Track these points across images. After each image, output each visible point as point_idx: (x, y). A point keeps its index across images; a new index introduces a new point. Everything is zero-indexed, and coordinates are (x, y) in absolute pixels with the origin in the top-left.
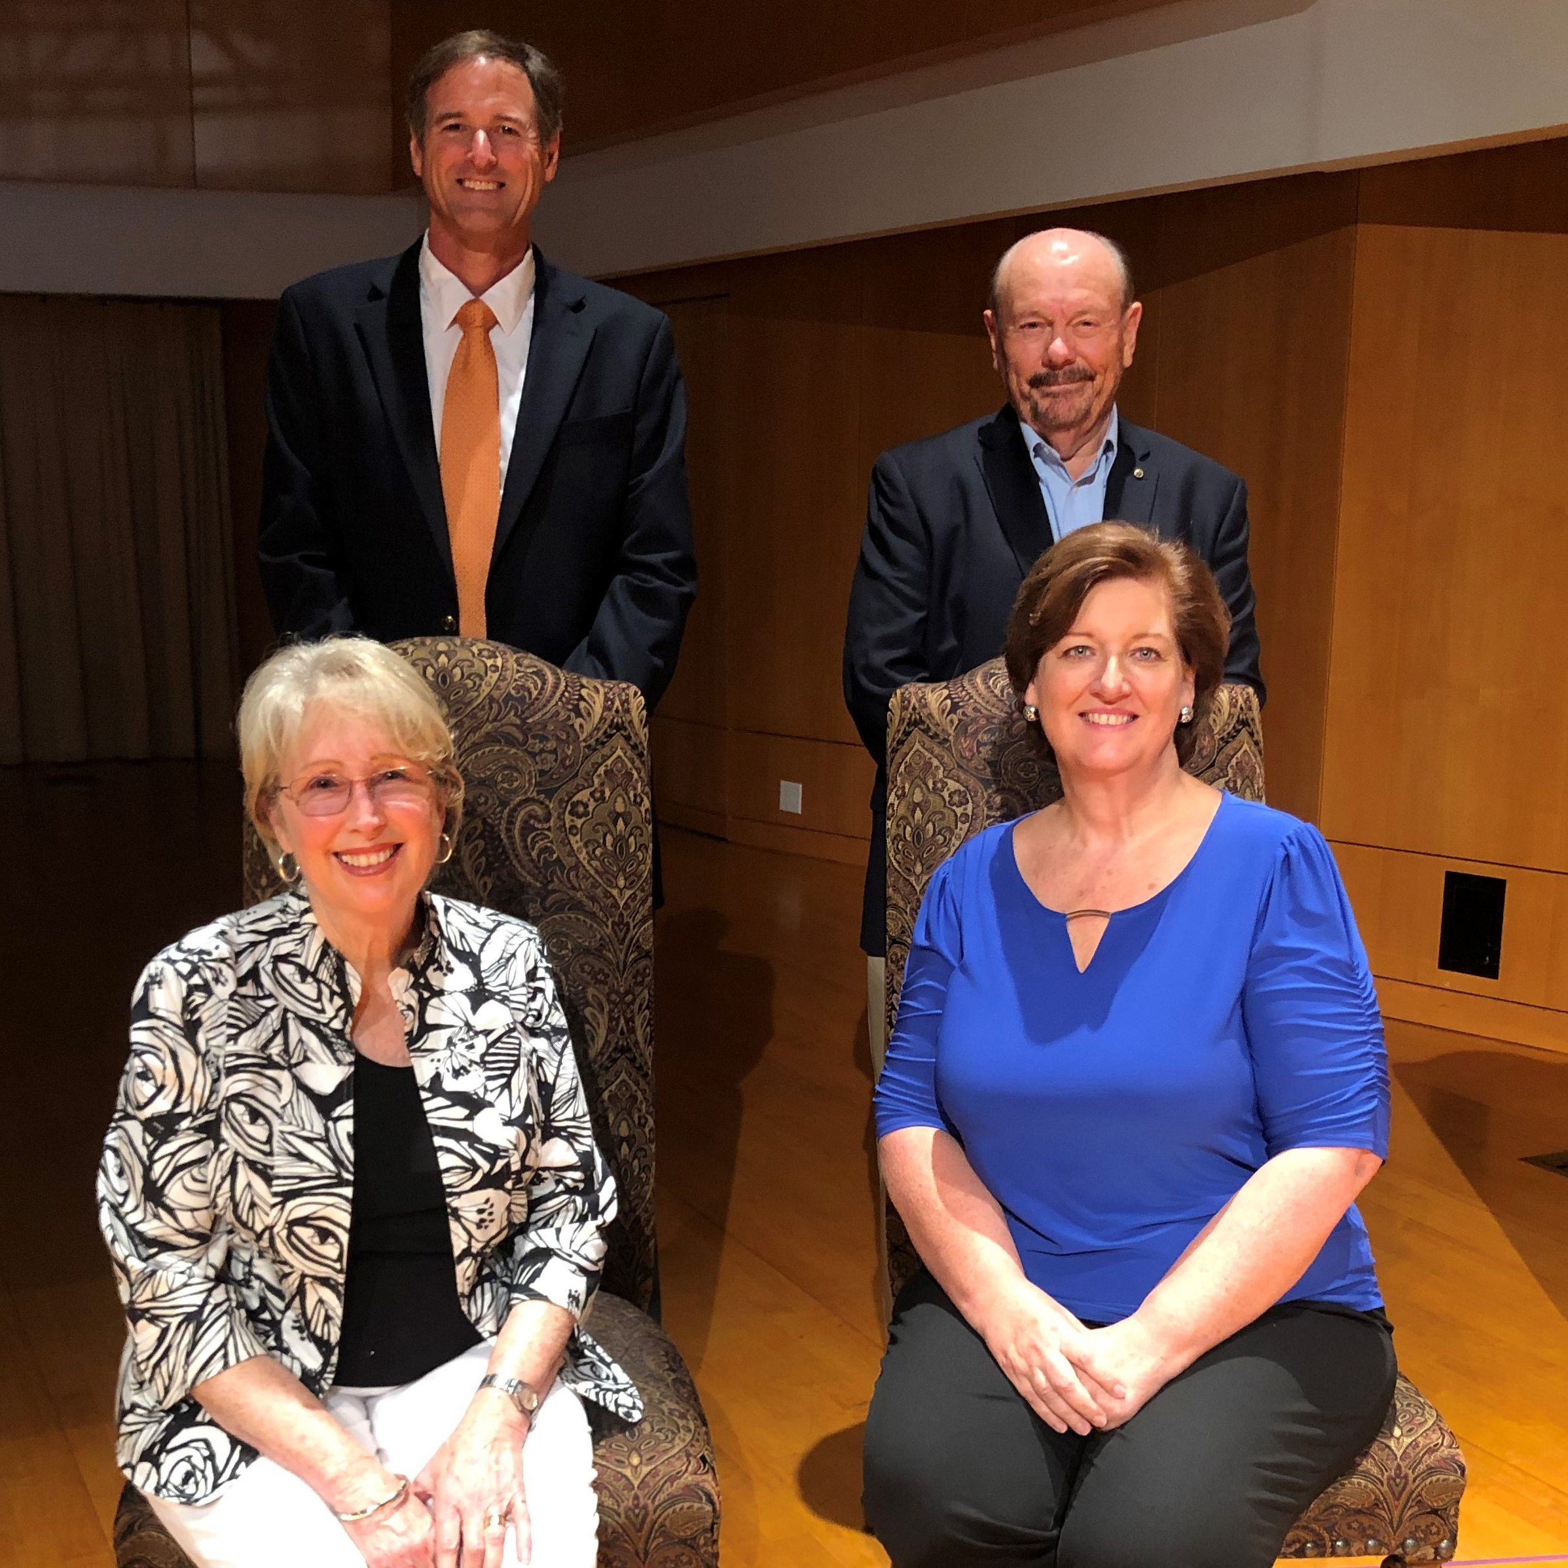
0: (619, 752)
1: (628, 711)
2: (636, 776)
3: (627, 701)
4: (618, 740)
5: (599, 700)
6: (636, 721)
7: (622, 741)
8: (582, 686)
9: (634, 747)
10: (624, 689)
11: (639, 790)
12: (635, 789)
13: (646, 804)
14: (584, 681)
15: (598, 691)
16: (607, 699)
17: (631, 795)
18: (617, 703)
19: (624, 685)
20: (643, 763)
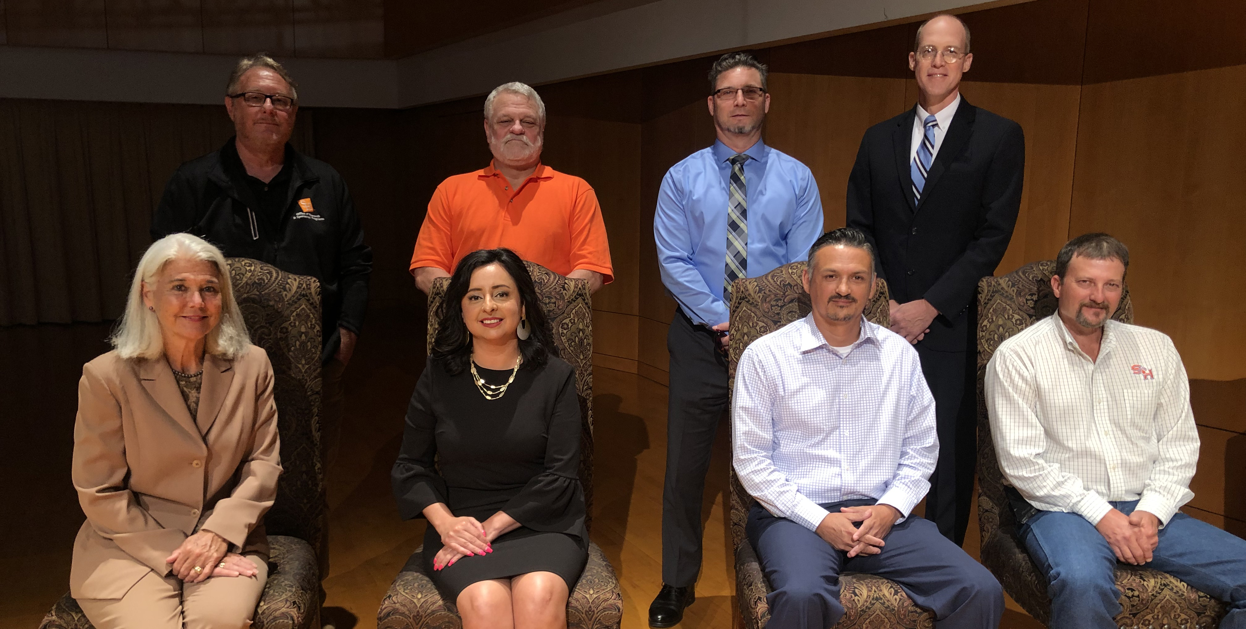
0: (303, 306)
1: (310, 289)
2: (312, 316)
3: (310, 285)
4: (303, 301)
5: (296, 284)
6: (313, 293)
7: (305, 301)
8: (289, 278)
9: (312, 304)
10: (309, 279)
11: (314, 322)
12: (311, 322)
13: (318, 328)
14: (290, 276)
15: (295, 280)
16: (299, 283)
17: (309, 324)
18: (304, 285)
19: (309, 278)
20: (316, 311)
